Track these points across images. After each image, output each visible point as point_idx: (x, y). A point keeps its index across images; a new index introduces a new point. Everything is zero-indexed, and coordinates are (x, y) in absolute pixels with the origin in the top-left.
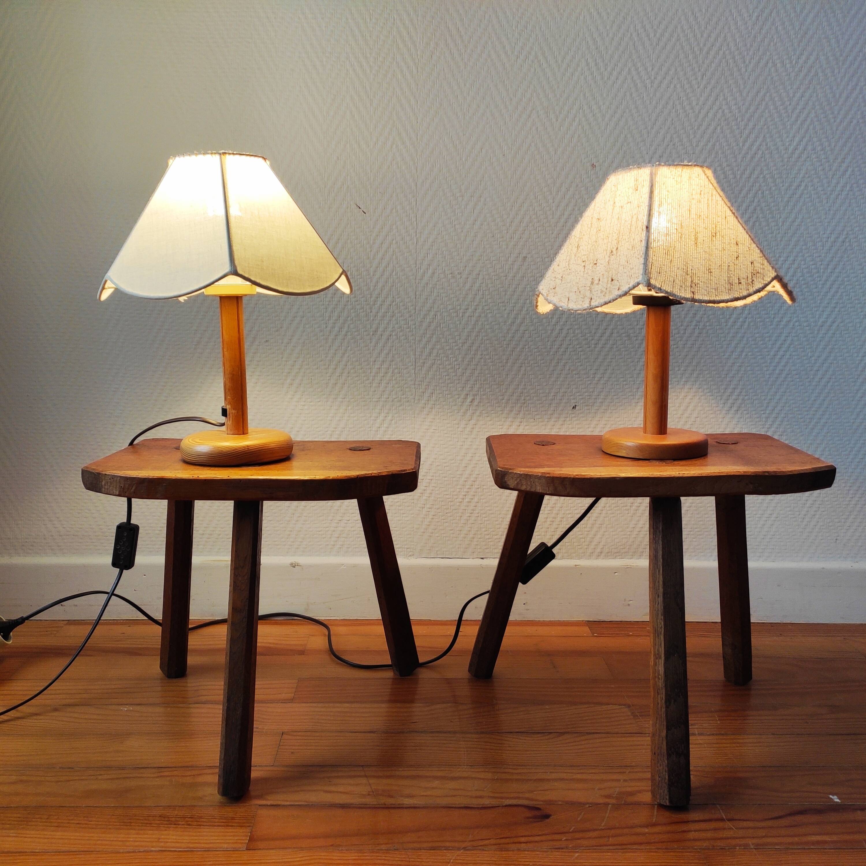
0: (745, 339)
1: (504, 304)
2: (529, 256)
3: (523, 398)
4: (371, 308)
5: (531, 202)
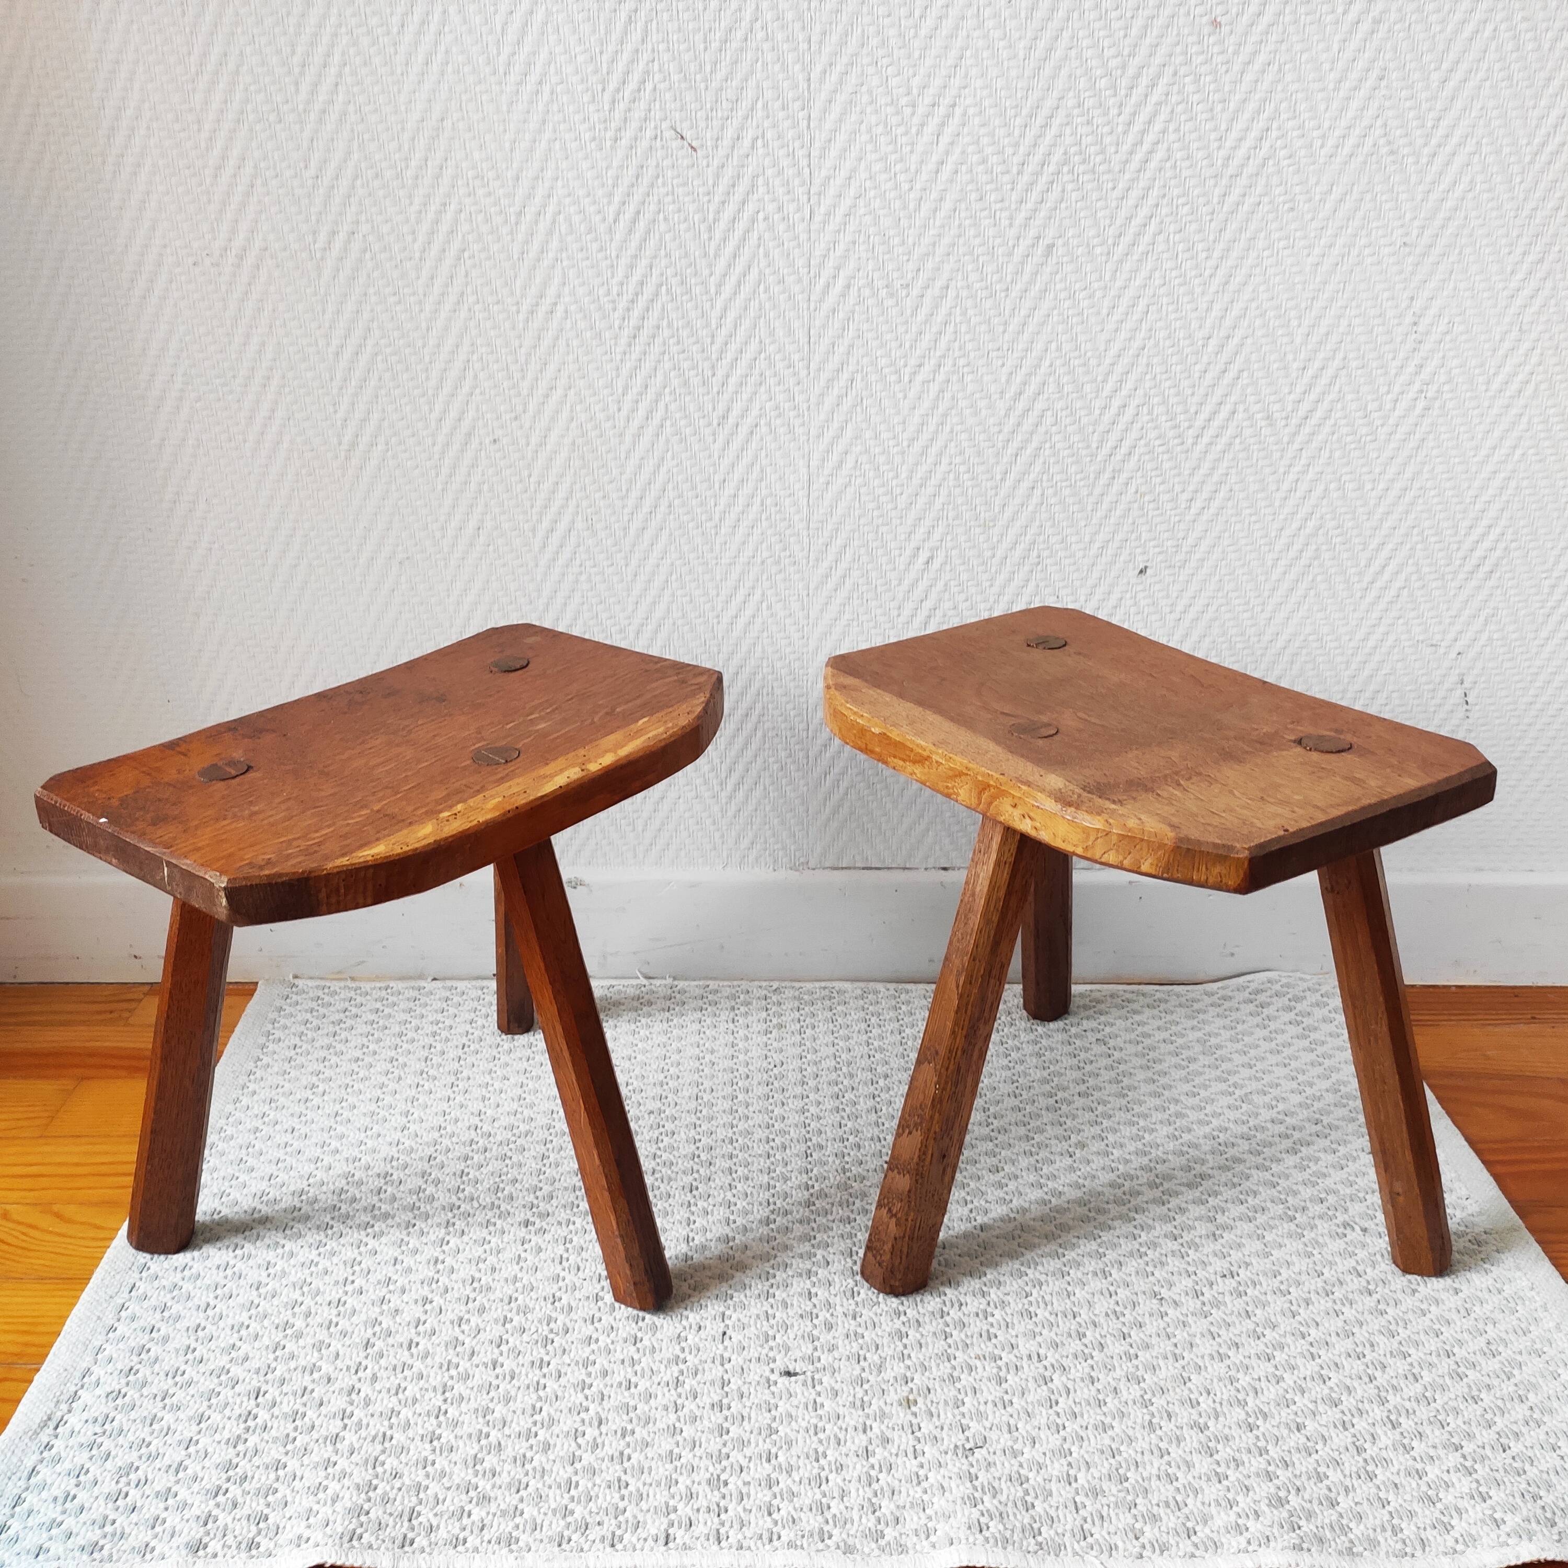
0: (1525, 419)
1: (1000, 353)
3: (1035, 553)
4: (713, 368)
5: (1068, 116)
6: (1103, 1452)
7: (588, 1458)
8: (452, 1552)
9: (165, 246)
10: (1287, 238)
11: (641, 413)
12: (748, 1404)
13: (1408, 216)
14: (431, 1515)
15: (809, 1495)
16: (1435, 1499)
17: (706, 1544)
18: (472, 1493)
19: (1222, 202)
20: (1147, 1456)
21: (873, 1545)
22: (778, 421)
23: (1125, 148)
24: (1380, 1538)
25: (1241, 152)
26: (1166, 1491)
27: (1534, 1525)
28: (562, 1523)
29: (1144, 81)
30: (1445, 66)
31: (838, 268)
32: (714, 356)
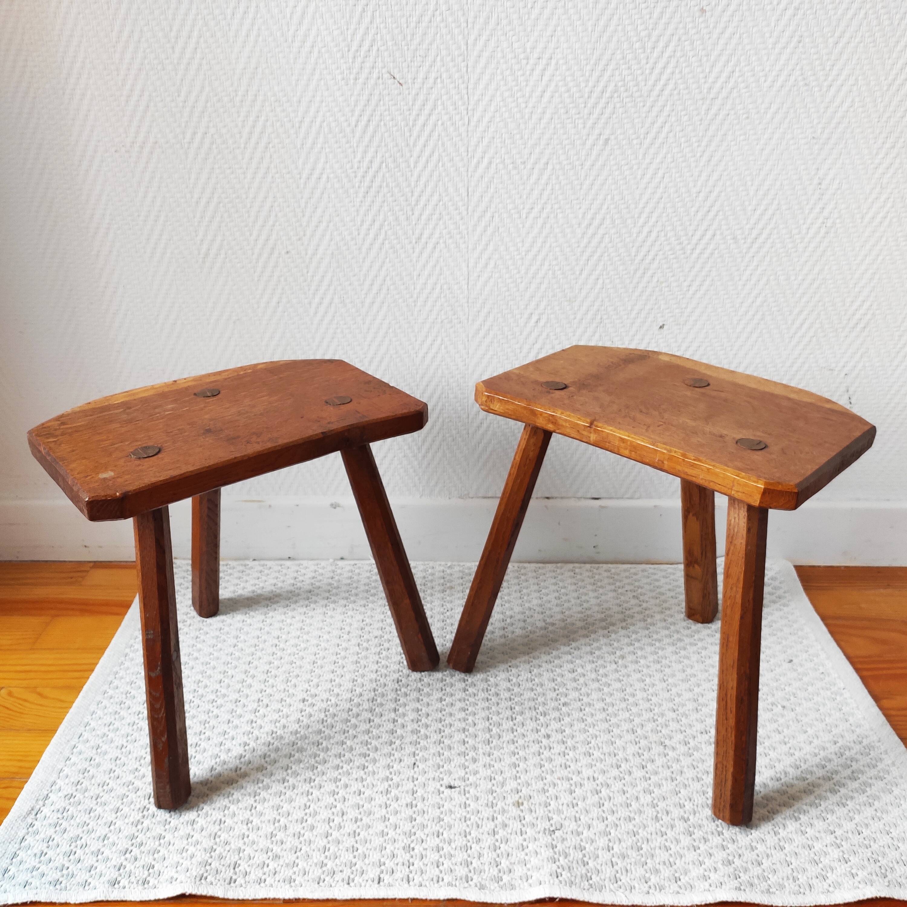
0: (884, 239)
1: (578, 201)
2: (612, 137)
3: (599, 317)
4: (412, 210)
5: (617, 64)
6: (628, 833)
7: (335, 834)
8: (258, 886)
9: (99, 141)
10: (745, 134)
11: (371, 236)
12: (427, 804)
13: (815, 121)
14: (246, 866)
15: (460, 856)
16: (818, 861)
17: (401, 883)
18: (270, 854)
19: (707, 114)
20: (654, 836)
21: (496, 885)
22: (451, 241)
23: (650, 83)
24: (786, 884)
25: (718, 85)
26: (664, 856)
27: (874, 876)
28: (320, 871)
29: (661, 44)
30: (837, 34)
31: (485, 152)
32: (413, 203)
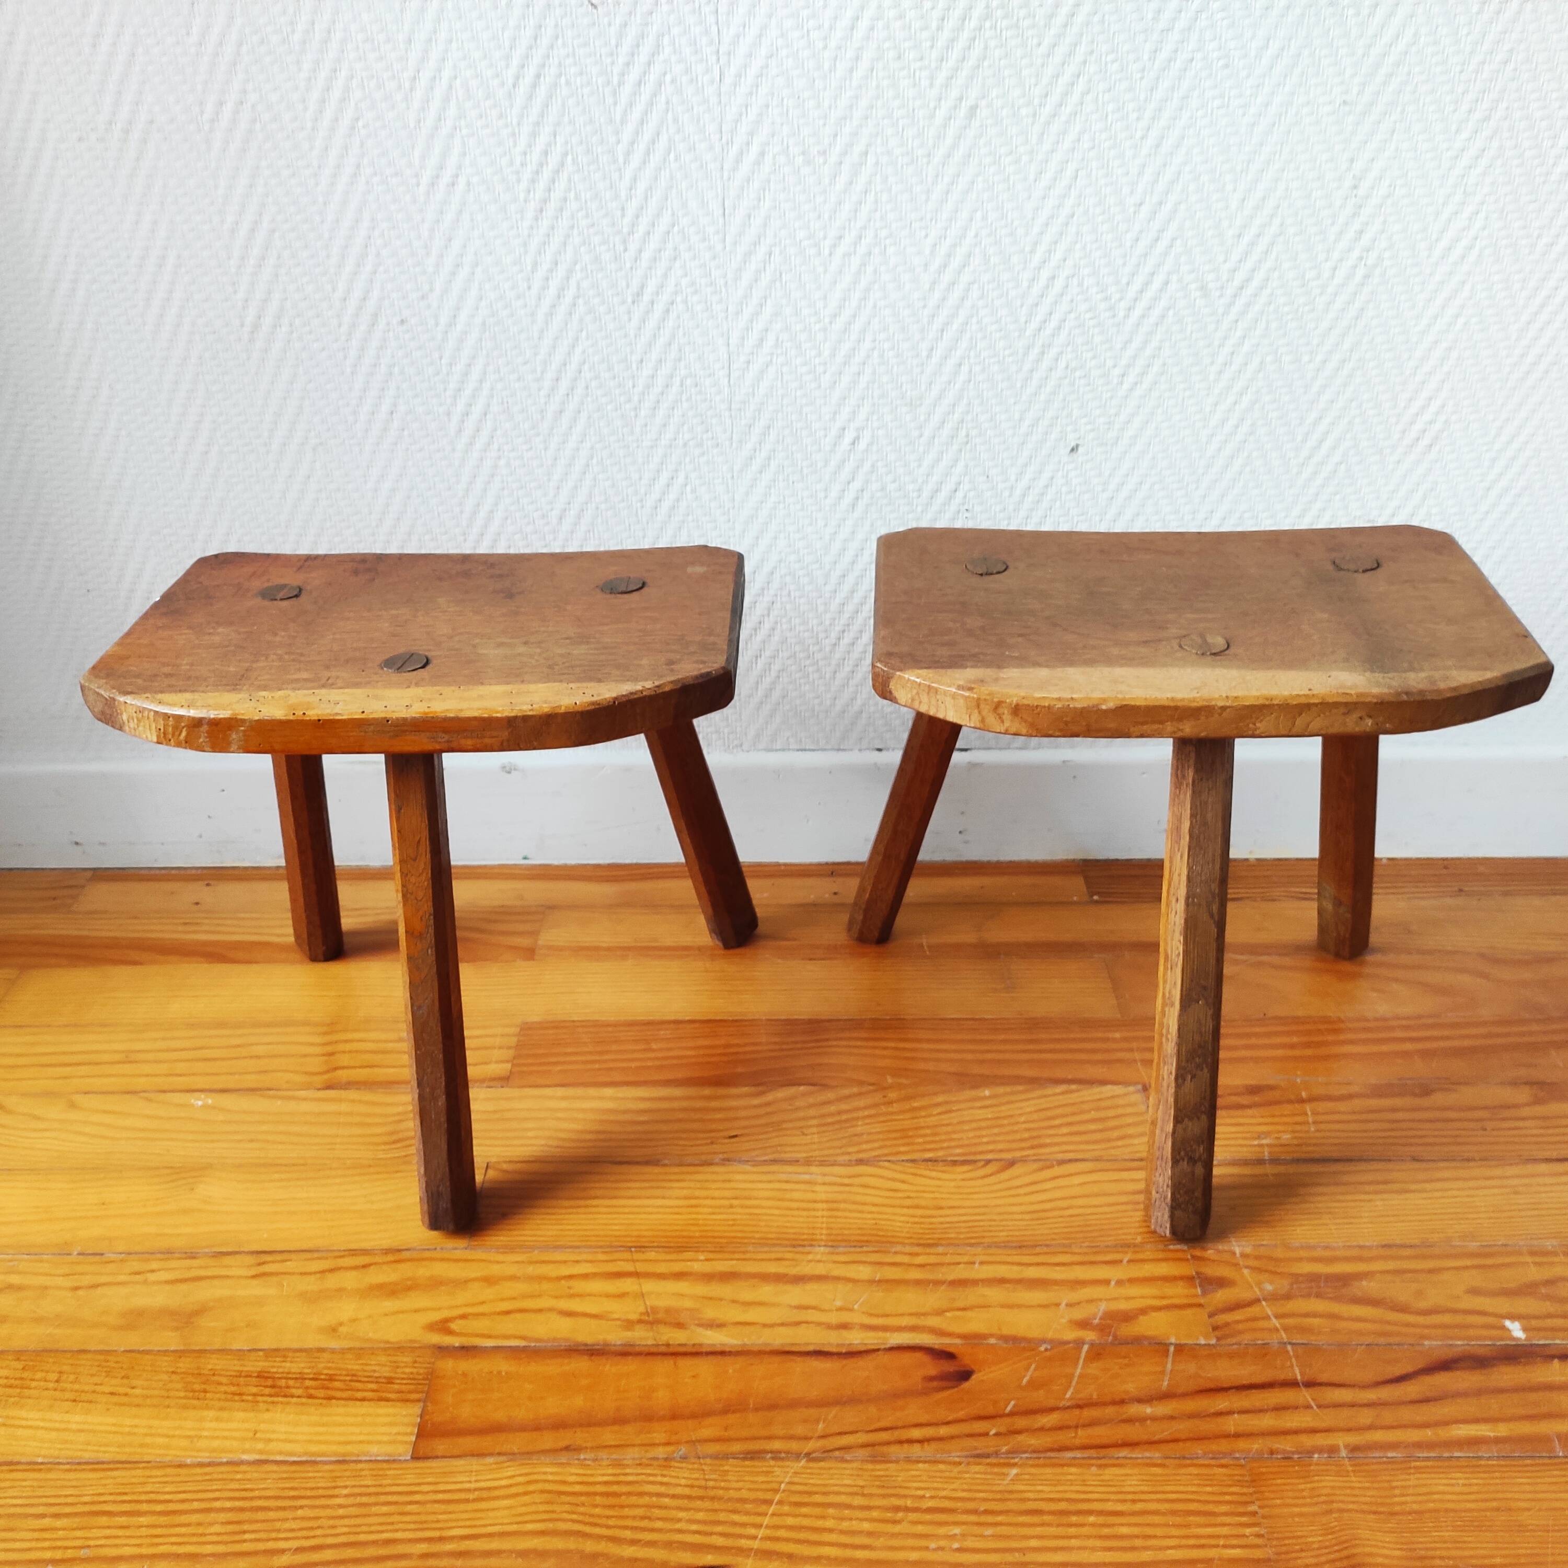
0: (1468, 287)
1: (923, 224)
3: (964, 433)
4: (624, 242)
9: (48, 121)
10: (1222, 96)
11: (552, 291)
13: (1348, 72)
19: (1153, 58)
22: (695, 298)
31: (751, 134)
32: (625, 230)
